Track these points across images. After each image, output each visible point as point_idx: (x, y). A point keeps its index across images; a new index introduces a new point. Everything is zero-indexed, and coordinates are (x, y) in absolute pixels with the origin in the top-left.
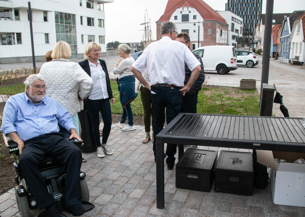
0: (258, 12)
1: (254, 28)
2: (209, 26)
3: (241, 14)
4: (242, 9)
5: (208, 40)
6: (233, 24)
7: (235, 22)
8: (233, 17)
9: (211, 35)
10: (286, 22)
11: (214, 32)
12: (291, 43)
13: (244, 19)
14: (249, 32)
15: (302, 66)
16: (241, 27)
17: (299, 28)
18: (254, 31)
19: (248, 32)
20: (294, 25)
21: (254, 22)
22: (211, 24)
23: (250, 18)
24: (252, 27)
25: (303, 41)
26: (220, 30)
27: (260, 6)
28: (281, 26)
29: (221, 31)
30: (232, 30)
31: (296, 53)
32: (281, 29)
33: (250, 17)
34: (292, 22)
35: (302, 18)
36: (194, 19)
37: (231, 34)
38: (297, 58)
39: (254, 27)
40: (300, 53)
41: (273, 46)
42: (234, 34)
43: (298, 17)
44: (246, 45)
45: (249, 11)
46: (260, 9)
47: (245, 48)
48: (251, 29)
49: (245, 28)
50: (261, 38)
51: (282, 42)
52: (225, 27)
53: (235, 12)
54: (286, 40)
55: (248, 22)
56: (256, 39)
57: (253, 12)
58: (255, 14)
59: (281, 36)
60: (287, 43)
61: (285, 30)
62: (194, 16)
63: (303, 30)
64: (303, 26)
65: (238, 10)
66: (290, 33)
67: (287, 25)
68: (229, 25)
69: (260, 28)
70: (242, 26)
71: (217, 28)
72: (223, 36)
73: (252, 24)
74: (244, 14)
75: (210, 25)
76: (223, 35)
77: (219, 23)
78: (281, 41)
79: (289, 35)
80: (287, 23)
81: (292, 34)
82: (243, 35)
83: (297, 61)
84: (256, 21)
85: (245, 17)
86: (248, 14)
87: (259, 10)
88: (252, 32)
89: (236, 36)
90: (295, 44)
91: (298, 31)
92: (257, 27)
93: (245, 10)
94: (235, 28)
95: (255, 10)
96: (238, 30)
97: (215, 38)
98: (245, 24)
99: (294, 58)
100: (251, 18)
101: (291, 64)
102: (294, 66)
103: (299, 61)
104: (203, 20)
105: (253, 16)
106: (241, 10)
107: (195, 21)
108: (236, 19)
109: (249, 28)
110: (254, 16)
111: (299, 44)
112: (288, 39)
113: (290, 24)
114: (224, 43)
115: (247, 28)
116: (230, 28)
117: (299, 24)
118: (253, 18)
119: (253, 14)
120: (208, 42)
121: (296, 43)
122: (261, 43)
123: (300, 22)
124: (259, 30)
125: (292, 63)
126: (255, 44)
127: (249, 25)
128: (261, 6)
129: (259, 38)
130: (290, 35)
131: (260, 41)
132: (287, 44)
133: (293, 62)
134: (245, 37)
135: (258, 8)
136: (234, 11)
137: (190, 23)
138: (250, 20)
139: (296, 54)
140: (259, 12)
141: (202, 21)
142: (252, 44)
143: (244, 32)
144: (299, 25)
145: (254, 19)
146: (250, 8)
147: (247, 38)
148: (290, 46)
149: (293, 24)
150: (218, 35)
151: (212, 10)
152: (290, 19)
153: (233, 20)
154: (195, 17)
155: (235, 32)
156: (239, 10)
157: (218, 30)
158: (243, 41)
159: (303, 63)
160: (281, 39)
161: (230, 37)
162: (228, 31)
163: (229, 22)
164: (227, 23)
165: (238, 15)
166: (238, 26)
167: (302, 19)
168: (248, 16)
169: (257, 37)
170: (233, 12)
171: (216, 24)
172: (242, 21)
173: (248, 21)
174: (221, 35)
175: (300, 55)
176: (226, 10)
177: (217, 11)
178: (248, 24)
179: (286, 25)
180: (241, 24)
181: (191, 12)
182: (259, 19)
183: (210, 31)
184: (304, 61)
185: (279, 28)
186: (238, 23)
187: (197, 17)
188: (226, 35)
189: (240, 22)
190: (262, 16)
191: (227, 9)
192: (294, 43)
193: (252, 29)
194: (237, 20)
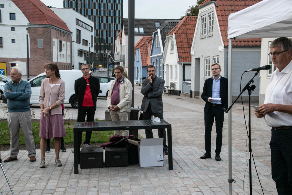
0: (117, 12)
1: (112, 38)
2: (38, 33)
3: (89, 13)
4: (92, 6)
5: (39, 56)
6: (79, 31)
7: (82, 27)
8: (78, 20)
9: (43, 49)
10: (156, 36)
11: (49, 44)
12: (165, 65)
13: (95, 22)
14: (105, 44)
15: (179, 96)
16: (92, 36)
17: (172, 45)
18: (112, 42)
19: (103, 44)
20: (166, 41)
21: (112, 28)
22: (42, 29)
23: (105, 21)
24: (110, 36)
25: (178, 63)
26: (58, 40)
27: (119, 3)
28: (151, 40)
29: (60, 42)
30: (78, 41)
31: (172, 78)
32: (151, 44)
33: (105, 19)
34: (164, 36)
35: (175, 32)
36: (10, 19)
37: (77, 47)
38: (173, 85)
39: (111, 36)
40: (176, 78)
41: (141, 68)
42: (81, 47)
43: (171, 29)
44: (101, 66)
45: (102, 8)
46: (119, 6)
47: (100, 70)
48: (107, 38)
49: (98, 37)
50: (124, 56)
51: (154, 63)
52: (66, 35)
53: (81, 10)
54: (158, 60)
55: (102, 28)
56: (117, 58)
57: (110, 11)
58: (112, 14)
59: (151, 55)
60: (160, 64)
61: (156, 47)
62: (10, 14)
63: (177, 48)
64: (177, 43)
65: (85, 7)
66: (162, 51)
67: (158, 39)
68: (72, 33)
69: (122, 40)
70: (93, 34)
71: (53, 36)
72: (64, 52)
73: (108, 31)
74: (95, 14)
75: (40, 31)
76: (64, 48)
77: (57, 30)
78: (152, 62)
79: (161, 54)
80: (158, 37)
81: (165, 53)
82: (95, 49)
83: (173, 89)
84: (115, 25)
85: (97, 19)
86: (102, 14)
87: (119, 9)
88: (110, 44)
89: (85, 51)
90: (170, 67)
91: (172, 50)
92: (118, 38)
93: (97, 7)
94: (83, 37)
95: (112, 9)
96: (87, 41)
97: (51, 55)
98: (97, 31)
99: (169, 85)
100: (107, 22)
101: (167, 94)
102: (170, 96)
103: (175, 89)
104: (29, 23)
105: (110, 18)
106: (89, 7)
107: (12, 22)
108: (82, 22)
109: (105, 37)
110: (112, 17)
111: (174, 67)
112: (161, 59)
113: (162, 39)
114: (66, 62)
115: (101, 37)
116: (74, 37)
117: (172, 40)
118: (110, 22)
119: (110, 15)
120: (38, 61)
121: (171, 65)
122: (124, 63)
123: (173, 37)
124: (121, 43)
125: (167, 92)
126: (116, 64)
127: (105, 32)
128: (121, 3)
129: (121, 55)
130: (163, 53)
131: (123, 61)
132: (160, 67)
133: (169, 90)
134: (99, 52)
135: (117, 5)
136: (79, 8)
137: (4, 25)
138: (104, 25)
139: (171, 80)
140: (119, 11)
141: (27, 25)
142: (110, 64)
143: (97, 44)
144: (172, 42)
145: (112, 22)
146: (104, 4)
147: (102, 54)
148: (163, 69)
149: (165, 39)
150: (55, 49)
151: (43, 5)
152: (161, 31)
153: (77, 24)
154: (12, 16)
155: (83, 44)
156: (87, 7)
157: (55, 41)
158: (95, 58)
159: (180, 92)
160: (152, 59)
161: (76, 53)
162: (71, 42)
163: (73, 27)
164: (69, 29)
165: (85, 16)
166: (87, 35)
167: (175, 34)
168: (102, 17)
169: (118, 54)
170: (77, 11)
171: (52, 30)
172: (93, 26)
173: (102, 25)
174: (61, 50)
175: (176, 82)
176: (64, 8)
177: (51, 7)
178: (102, 31)
179: (156, 39)
180: (92, 31)
181: (5, 6)
182: (119, 23)
183: (41, 42)
184: (181, 90)
185: (149, 43)
186: (86, 28)
187: (16, 15)
188: (69, 49)
189: (90, 28)
190: (123, 22)
191: (66, 6)
192: (167, 65)
193: (110, 38)
194: (84, 25)
